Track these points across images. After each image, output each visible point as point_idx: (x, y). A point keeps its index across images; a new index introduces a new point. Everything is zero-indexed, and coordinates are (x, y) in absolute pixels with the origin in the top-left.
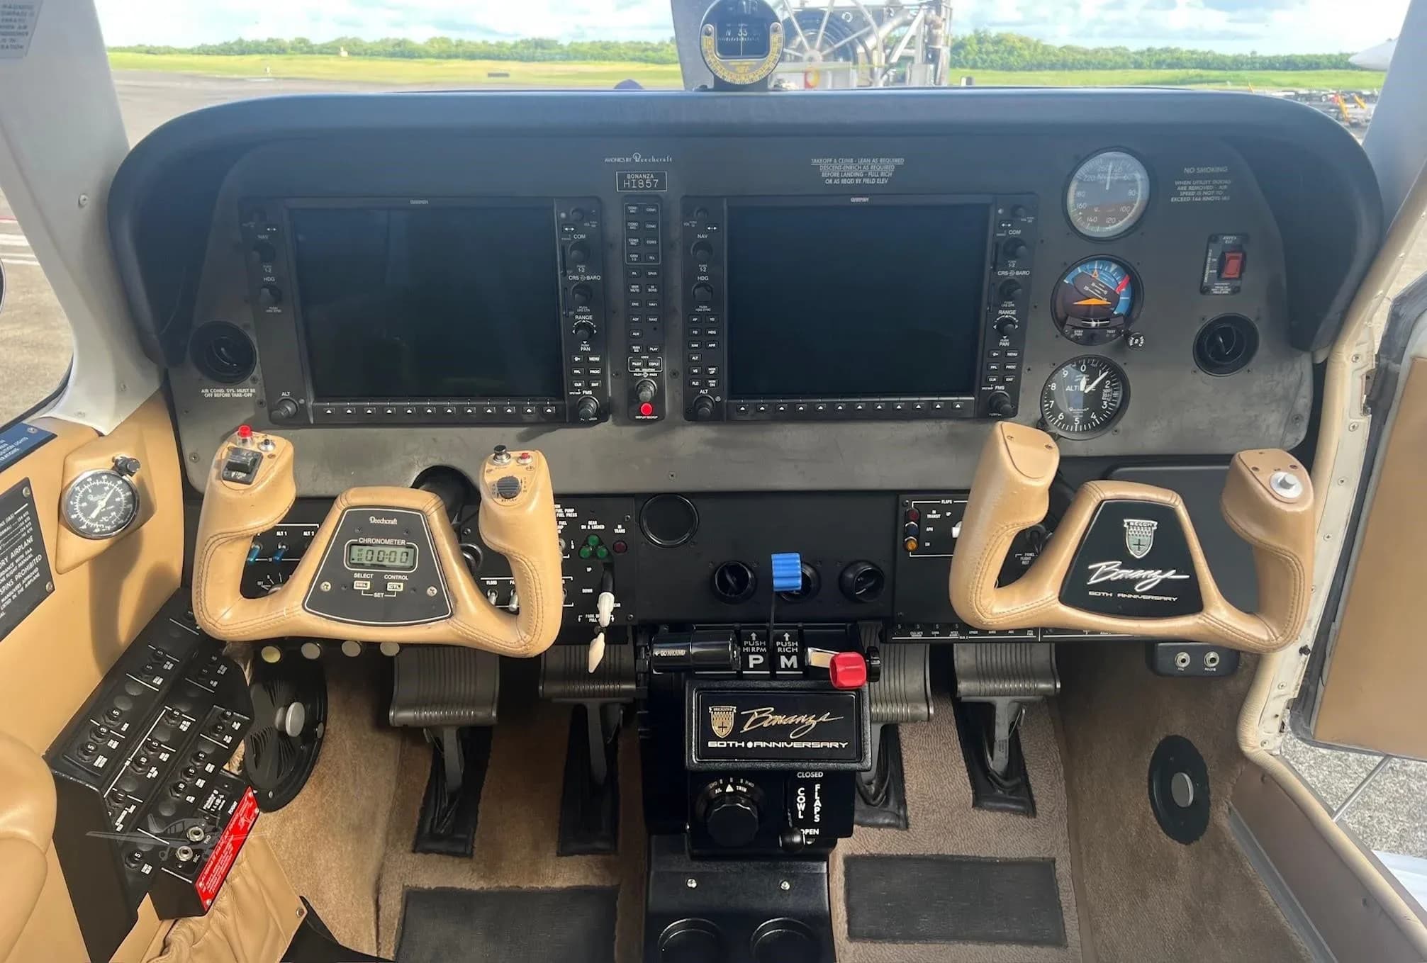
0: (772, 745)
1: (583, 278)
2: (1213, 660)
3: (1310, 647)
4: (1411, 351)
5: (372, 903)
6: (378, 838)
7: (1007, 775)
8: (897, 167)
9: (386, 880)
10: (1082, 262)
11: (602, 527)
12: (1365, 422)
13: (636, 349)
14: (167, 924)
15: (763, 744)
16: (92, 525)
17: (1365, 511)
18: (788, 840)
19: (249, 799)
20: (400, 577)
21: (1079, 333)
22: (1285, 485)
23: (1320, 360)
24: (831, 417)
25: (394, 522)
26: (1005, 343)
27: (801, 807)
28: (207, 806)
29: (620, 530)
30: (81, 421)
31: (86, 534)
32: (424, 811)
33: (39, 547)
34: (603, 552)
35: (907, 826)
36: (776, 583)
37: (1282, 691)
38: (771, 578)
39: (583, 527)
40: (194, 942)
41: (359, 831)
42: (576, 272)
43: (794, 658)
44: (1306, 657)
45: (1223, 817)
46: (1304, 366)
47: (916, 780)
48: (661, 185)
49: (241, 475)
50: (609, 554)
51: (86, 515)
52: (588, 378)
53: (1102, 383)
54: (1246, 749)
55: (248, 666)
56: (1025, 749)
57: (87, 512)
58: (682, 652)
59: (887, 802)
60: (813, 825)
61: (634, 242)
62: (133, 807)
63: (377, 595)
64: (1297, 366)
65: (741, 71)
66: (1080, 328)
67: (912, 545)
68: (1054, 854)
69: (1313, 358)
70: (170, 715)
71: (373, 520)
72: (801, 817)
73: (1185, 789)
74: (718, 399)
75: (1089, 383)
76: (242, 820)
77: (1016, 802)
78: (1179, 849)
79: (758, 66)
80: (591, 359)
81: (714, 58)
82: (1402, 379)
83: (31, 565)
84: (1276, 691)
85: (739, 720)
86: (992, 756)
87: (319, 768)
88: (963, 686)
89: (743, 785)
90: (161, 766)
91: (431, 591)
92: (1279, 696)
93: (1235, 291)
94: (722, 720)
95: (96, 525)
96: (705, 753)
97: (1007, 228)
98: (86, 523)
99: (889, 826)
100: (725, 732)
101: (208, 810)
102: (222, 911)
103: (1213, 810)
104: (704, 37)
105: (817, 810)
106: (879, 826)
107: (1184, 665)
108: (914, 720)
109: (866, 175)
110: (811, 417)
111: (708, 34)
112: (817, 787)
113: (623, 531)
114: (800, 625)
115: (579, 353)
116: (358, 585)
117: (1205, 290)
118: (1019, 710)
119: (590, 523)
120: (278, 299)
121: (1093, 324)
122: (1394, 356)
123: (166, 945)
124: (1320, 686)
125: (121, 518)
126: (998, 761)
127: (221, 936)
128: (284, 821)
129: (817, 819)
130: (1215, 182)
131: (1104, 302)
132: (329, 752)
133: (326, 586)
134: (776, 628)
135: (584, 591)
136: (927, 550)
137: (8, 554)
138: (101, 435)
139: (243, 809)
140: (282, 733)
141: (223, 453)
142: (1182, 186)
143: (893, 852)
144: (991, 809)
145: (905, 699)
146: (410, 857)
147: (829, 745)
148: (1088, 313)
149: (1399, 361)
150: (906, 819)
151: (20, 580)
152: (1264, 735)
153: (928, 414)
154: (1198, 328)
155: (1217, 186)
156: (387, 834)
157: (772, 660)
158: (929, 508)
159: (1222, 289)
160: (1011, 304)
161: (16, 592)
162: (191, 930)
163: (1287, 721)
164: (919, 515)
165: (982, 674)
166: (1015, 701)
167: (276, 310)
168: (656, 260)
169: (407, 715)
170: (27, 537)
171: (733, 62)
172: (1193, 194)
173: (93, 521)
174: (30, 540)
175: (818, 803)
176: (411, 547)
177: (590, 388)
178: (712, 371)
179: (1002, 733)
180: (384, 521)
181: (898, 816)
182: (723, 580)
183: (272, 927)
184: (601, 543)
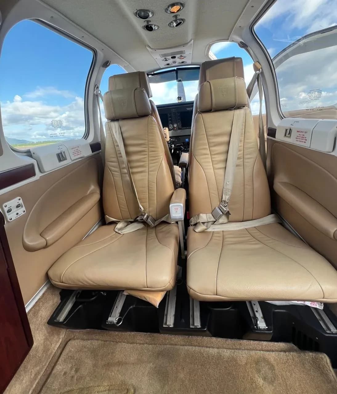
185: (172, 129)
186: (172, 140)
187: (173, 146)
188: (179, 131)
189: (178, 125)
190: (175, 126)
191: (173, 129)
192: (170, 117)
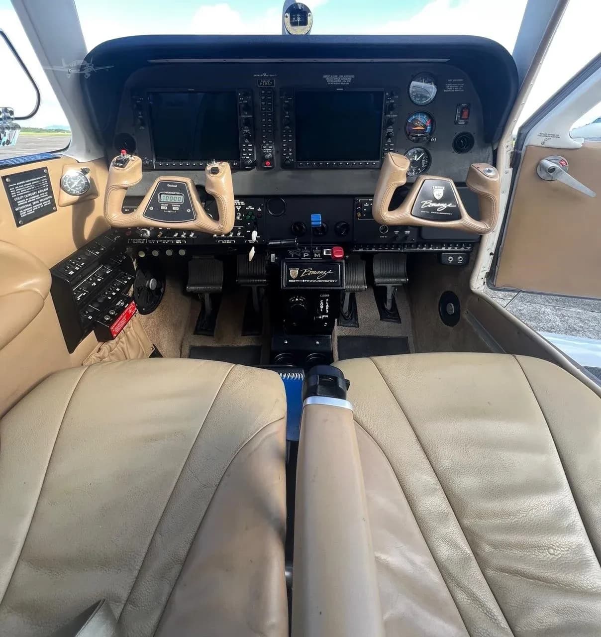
0: (311, 281)
1: (246, 116)
2: (461, 259)
3: (493, 253)
4: (526, 144)
5: (179, 351)
6: (182, 329)
7: (391, 310)
8: (352, 78)
9: (185, 343)
10: (415, 114)
11: (253, 208)
12: (511, 170)
13: (264, 142)
14: (100, 344)
15: (308, 281)
16: (72, 190)
17: (511, 204)
18: (317, 317)
19: (133, 304)
20: (178, 206)
21: (414, 138)
22: (489, 171)
23: (495, 148)
24: (331, 168)
25: (176, 186)
26: (389, 141)
27: (322, 307)
28: (118, 304)
29: (259, 210)
30: (71, 157)
31: (70, 193)
32: (198, 322)
33: (50, 192)
34: (253, 217)
35: (358, 326)
36: (313, 223)
37: (485, 269)
38: (311, 221)
39: (247, 208)
40: (111, 351)
41: (176, 326)
42: (244, 114)
43: (319, 254)
44: (492, 256)
45: (464, 315)
46: (489, 151)
47: (361, 312)
48: (273, 84)
49: (121, 165)
50: (256, 218)
51: (70, 186)
52: (248, 152)
53: (422, 158)
54: (473, 289)
55: (135, 260)
56: (397, 302)
57: (70, 185)
58: (279, 243)
59: (352, 319)
60: (326, 314)
61: (263, 103)
62: (85, 294)
63: (169, 212)
64: (488, 150)
65: (299, 31)
66: (414, 137)
67: (359, 215)
68: (407, 336)
69: (493, 148)
70: (103, 268)
71: (169, 185)
72: (321, 310)
73: (451, 309)
74: (293, 160)
75: (417, 158)
76: (130, 311)
77: (395, 319)
78: (450, 329)
79: (303, 29)
80: (249, 145)
81: (289, 26)
82: (522, 155)
83: (47, 198)
84: (482, 269)
85: (300, 273)
86: (386, 304)
87: (162, 303)
88: (376, 280)
89: (302, 299)
90: (97, 282)
91: (189, 211)
92: (483, 271)
93: (466, 123)
94: (294, 272)
95: (74, 190)
96: (288, 284)
97: (389, 100)
98: (70, 189)
99: (352, 326)
100: (294, 277)
101: (118, 306)
102: (122, 342)
103: (461, 312)
104: (285, 18)
105: (327, 308)
106: (349, 327)
107: (451, 261)
108: (360, 291)
109: (342, 81)
110: (324, 168)
111: (287, 17)
112: (327, 300)
113: (260, 210)
114: (321, 245)
115: (245, 143)
116: (162, 208)
117: (456, 123)
118: (395, 289)
119: (249, 207)
120: (143, 124)
121: (419, 135)
122: (520, 148)
123: (100, 349)
124: (497, 268)
125: (83, 189)
126: (388, 306)
127: (121, 350)
128: (148, 318)
129: (327, 312)
130: (459, 84)
131: (422, 128)
132: (165, 298)
133: (151, 208)
134: (313, 246)
135: (247, 231)
136: (364, 218)
137: (37, 191)
138: (78, 162)
139: (130, 307)
140: (149, 287)
141: (115, 159)
142: (448, 86)
143: (354, 335)
144: (386, 321)
145: (358, 284)
146: (193, 336)
147: (331, 281)
148: (418, 131)
149: (521, 149)
150: (358, 324)
151: (42, 202)
152: (478, 285)
153: (364, 167)
154: (454, 137)
155: (459, 86)
156: (185, 329)
157: (312, 255)
158: (365, 202)
159: (462, 122)
160: (391, 127)
161: (40, 206)
162: (110, 347)
163: (485, 281)
164: (361, 204)
165: (383, 276)
166: (393, 286)
167: (143, 128)
168: (271, 110)
169: (193, 288)
170: (46, 188)
171: (296, 28)
172: (451, 89)
173: (72, 188)
174: (47, 189)
175: (327, 306)
176: (182, 195)
177: (248, 156)
178: (290, 150)
179: (389, 297)
180: (172, 186)
181: (355, 323)
182: (295, 228)
183: (141, 350)
184: (253, 214)
185: (252, 166)
186: (251, 208)
187: (255, 234)
188: (284, 176)
189: (280, 152)
190: (269, 150)
191: (259, 163)
192: (247, 108)
